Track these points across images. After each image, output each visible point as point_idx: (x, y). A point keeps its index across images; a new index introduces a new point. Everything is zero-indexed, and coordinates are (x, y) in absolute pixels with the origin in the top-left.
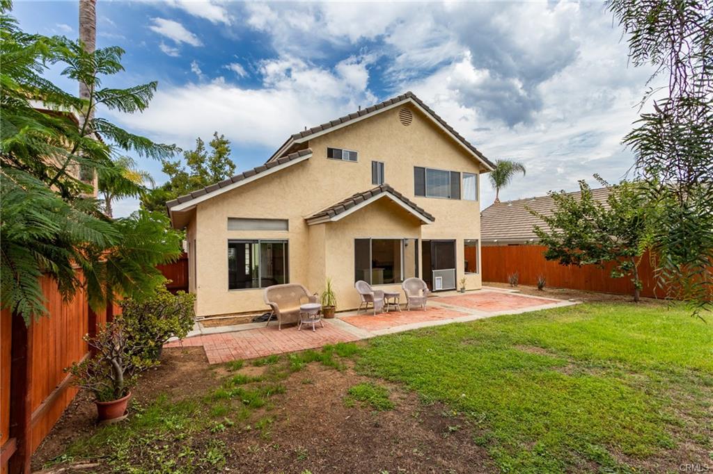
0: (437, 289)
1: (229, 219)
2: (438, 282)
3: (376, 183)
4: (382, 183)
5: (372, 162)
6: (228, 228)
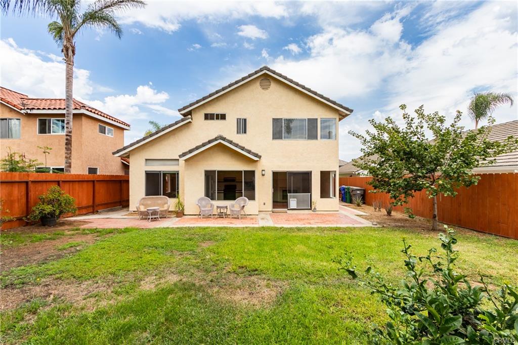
0: (291, 208)
1: (146, 160)
2: (293, 203)
3: (240, 133)
4: (245, 132)
5: (237, 119)
6: (146, 165)
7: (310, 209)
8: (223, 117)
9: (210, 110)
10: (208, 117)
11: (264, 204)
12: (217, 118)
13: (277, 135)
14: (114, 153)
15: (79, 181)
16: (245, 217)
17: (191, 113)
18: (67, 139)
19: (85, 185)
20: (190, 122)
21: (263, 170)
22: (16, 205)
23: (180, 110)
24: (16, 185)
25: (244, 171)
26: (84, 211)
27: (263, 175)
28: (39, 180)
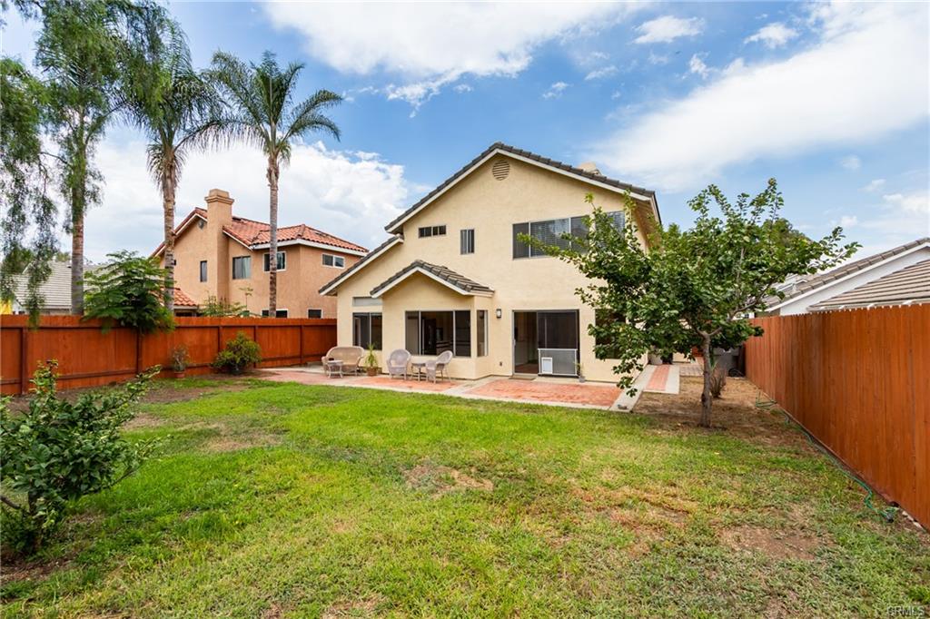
0: (543, 373)
1: (355, 298)
2: (546, 365)
3: (465, 253)
4: (473, 251)
5: (462, 231)
6: (354, 305)
7: (577, 377)
8: (441, 231)
9: (427, 222)
10: (424, 233)
11: (501, 364)
12: (435, 234)
13: (521, 251)
14: (320, 292)
15: (281, 327)
16: (442, 380)
17: (402, 230)
18: (271, 278)
19: (289, 331)
20: (400, 243)
21: (498, 310)
22: (208, 350)
23: (386, 228)
24: (208, 331)
25: (456, 312)
26: (288, 363)
27: (499, 317)
28: (233, 324)
